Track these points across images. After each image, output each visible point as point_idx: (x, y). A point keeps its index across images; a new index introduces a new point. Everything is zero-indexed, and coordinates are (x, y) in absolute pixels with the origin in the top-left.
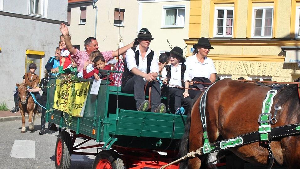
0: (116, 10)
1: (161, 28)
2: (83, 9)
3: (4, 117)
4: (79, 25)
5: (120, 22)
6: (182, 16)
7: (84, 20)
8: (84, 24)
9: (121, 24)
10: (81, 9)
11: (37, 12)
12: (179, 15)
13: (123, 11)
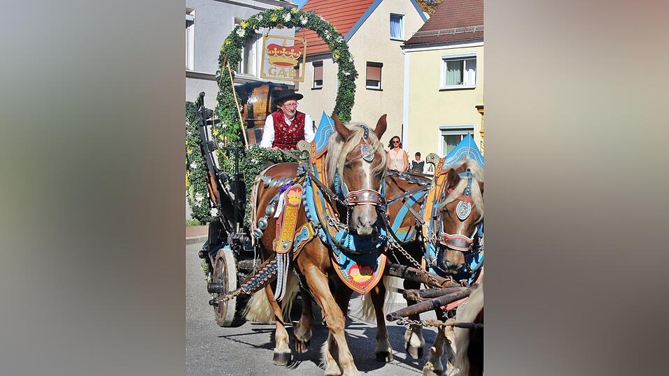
0: (369, 64)
1: (440, 91)
2: (318, 65)
3: (202, 237)
4: (312, 89)
5: (375, 83)
6: (471, 70)
7: (320, 82)
8: (321, 88)
9: (377, 86)
10: (315, 65)
11: (246, 71)
12: (467, 70)
13: (380, 65)
